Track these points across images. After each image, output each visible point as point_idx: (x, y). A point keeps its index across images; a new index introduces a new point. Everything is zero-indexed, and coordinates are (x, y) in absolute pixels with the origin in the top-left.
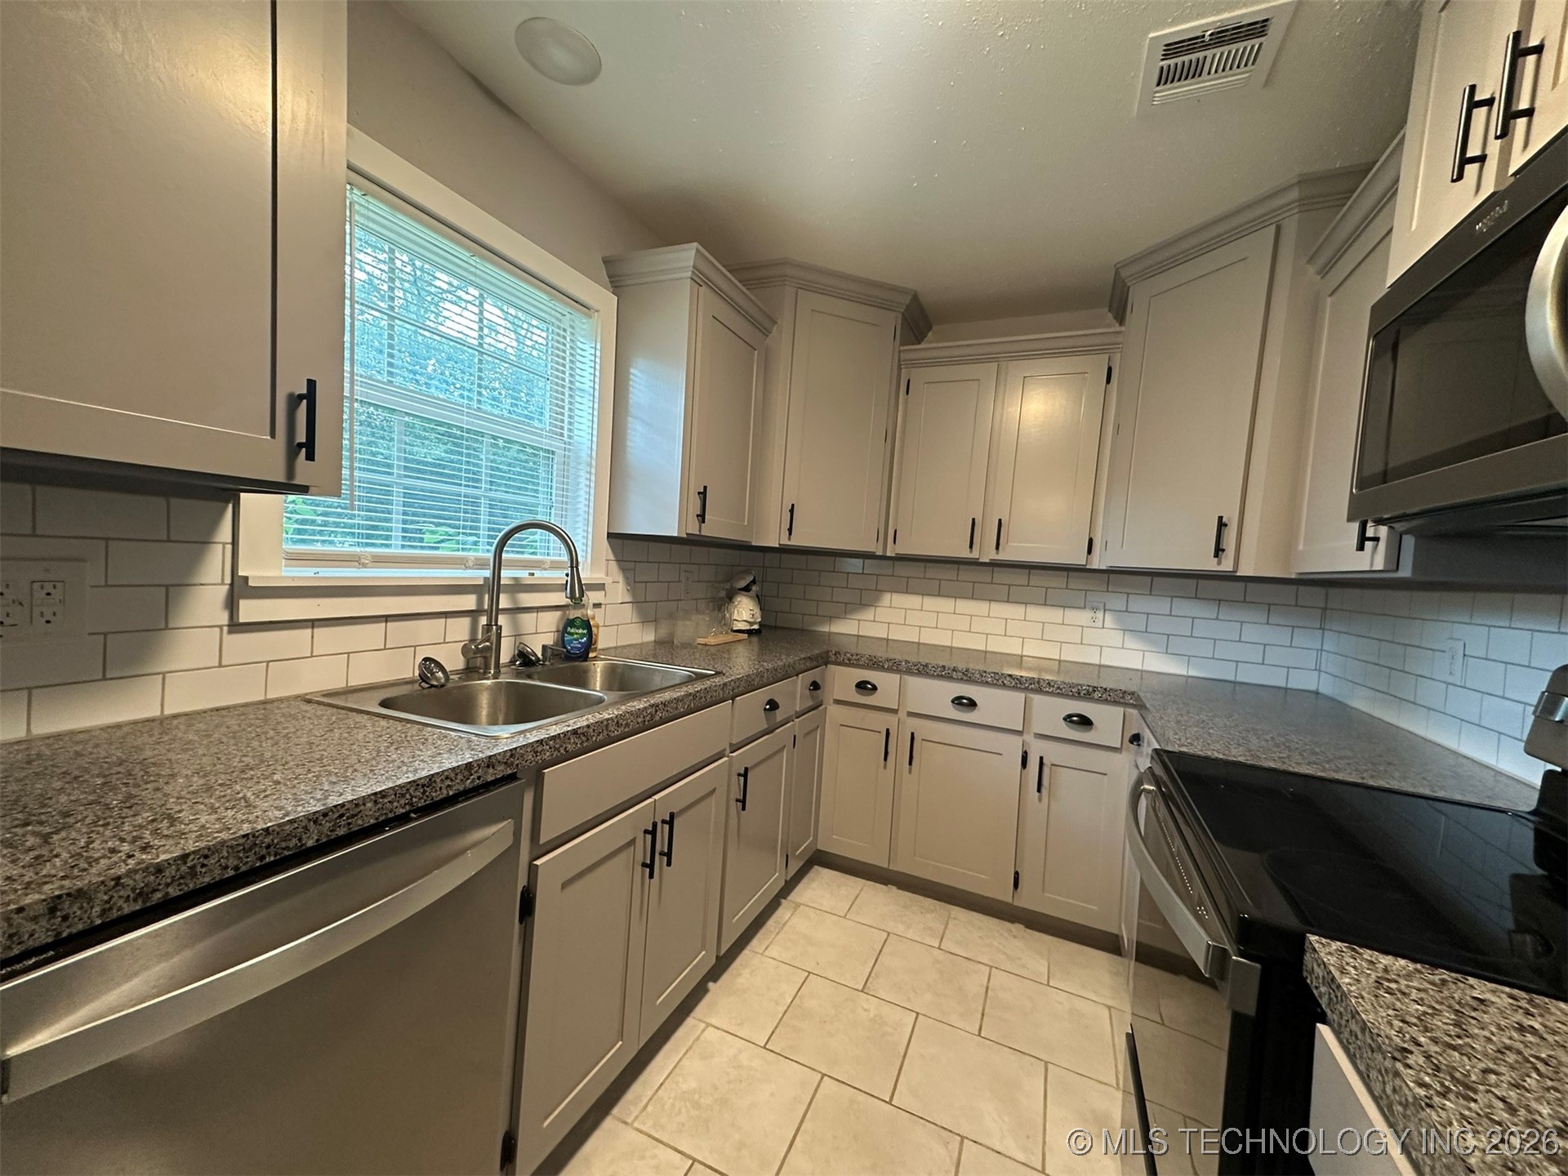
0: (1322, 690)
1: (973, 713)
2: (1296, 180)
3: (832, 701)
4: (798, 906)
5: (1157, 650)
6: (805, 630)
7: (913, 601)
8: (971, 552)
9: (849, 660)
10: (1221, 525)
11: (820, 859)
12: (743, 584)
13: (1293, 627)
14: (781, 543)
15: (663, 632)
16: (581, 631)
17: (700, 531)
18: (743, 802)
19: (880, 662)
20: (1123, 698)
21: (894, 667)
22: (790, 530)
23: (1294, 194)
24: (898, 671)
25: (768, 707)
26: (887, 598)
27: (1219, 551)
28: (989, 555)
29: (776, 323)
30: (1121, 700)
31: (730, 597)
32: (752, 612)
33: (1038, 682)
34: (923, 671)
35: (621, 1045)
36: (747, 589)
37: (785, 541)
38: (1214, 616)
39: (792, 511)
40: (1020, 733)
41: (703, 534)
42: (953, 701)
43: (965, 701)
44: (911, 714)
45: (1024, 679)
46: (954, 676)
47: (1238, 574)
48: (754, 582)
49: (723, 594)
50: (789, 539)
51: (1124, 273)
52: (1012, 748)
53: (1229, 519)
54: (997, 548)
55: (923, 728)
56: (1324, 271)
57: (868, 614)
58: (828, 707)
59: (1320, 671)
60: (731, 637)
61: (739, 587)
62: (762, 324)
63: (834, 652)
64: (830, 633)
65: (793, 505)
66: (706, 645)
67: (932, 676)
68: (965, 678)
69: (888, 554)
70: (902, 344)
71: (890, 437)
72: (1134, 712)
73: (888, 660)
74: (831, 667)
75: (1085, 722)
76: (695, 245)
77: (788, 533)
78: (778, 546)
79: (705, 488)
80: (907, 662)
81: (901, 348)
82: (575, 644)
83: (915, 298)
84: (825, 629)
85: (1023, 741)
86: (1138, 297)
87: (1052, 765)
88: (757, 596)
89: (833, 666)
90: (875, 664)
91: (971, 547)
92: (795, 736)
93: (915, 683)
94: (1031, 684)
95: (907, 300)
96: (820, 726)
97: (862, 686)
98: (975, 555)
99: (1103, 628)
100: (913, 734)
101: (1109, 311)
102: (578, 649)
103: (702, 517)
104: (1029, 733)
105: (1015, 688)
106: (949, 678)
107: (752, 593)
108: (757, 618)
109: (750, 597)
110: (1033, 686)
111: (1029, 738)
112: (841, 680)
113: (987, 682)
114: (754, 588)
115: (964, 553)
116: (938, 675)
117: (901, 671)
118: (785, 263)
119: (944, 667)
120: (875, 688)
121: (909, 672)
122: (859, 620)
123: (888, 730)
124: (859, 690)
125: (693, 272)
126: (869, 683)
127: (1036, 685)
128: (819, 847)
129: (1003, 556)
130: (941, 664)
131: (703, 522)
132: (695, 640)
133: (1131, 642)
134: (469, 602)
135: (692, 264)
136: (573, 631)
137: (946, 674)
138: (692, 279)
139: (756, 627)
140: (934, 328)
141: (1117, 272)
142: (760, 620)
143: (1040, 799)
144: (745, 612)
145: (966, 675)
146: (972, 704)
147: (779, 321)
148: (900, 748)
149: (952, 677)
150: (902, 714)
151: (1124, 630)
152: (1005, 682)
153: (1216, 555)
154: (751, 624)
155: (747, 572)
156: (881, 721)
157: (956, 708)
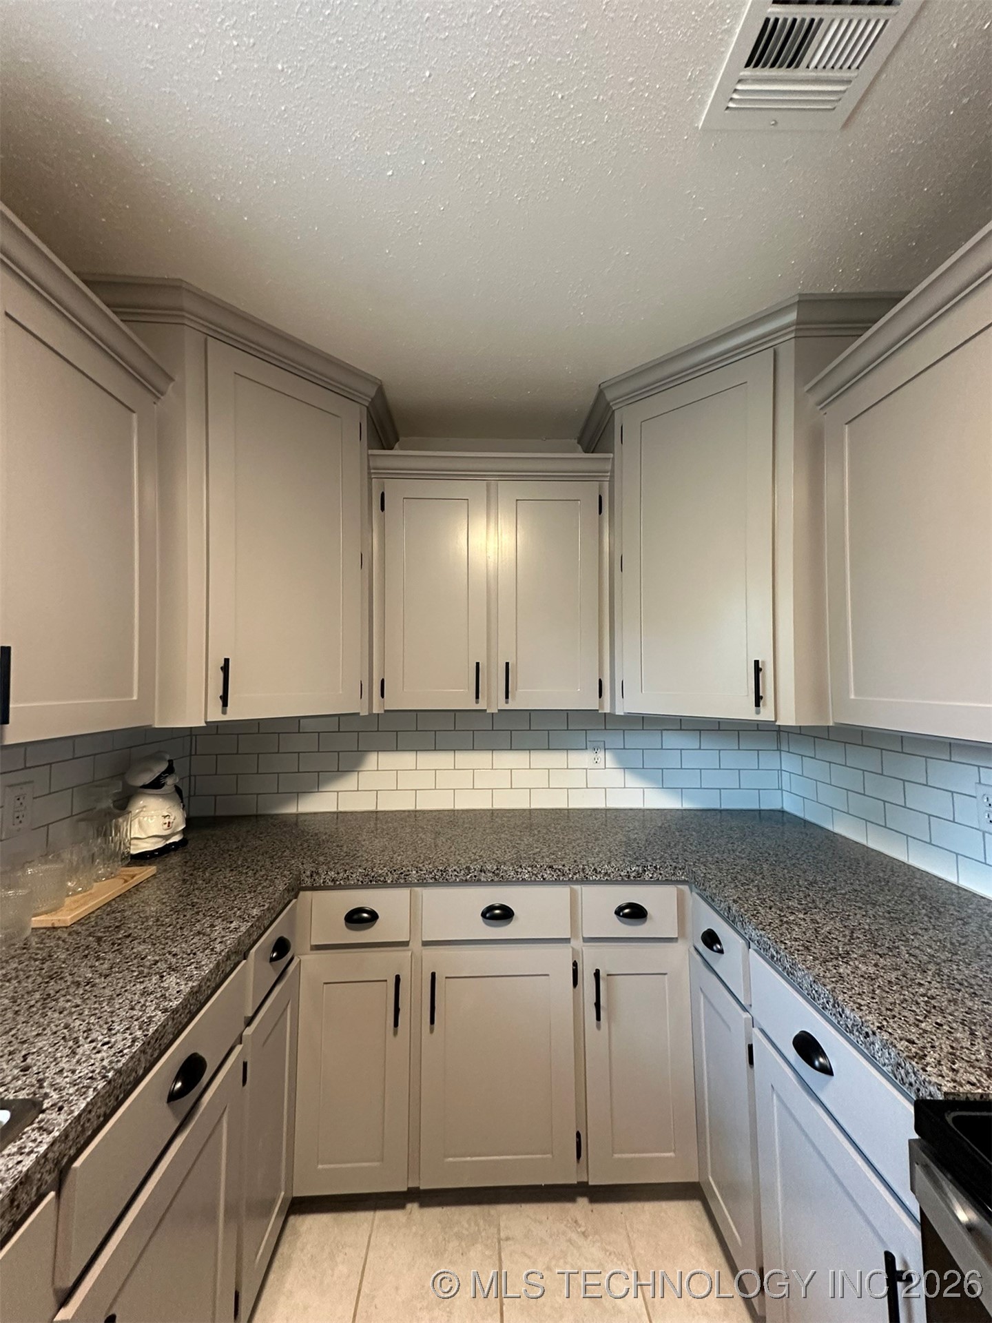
0: (786, 808)
1: (510, 924)
2: (797, 299)
3: (309, 947)
7: (406, 759)
8: (477, 702)
9: (334, 880)
10: (758, 669)
12: (147, 778)
13: (758, 750)
14: (208, 720)
19: (380, 875)
20: (674, 874)
21: (400, 878)
22: (224, 698)
23: (792, 316)
24: (408, 884)
26: (372, 760)
27: (758, 699)
28: (497, 704)
29: (172, 379)
30: (673, 878)
31: (123, 804)
32: (167, 820)
34: (441, 878)
36: (156, 784)
37: (216, 715)
38: (698, 747)
39: (225, 669)
40: (567, 941)
42: (483, 915)
43: (497, 912)
44: (427, 944)
46: (483, 879)
47: (777, 724)
49: (107, 803)
50: (223, 713)
51: (609, 395)
52: (560, 959)
53: (763, 662)
54: (507, 697)
55: (443, 961)
56: (825, 402)
57: (349, 782)
58: (303, 957)
59: (782, 789)
61: (141, 784)
62: (140, 370)
63: (308, 873)
65: (227, 661)
67: (454, 883)
68: (496, 879)
70: (370, 447)
71: (364, 560)
73: (392, 870)
74: (305, 897)
75: (635, 913)
77: (220, 703)
78: (205, 725)
80: (418, 869)
81: (371, 452)
83: (381, 390)
84: (291, 809)
85: (573, 949)
86: (624, 418)
87: (608, 975)
88: (176, 791)
89: (308, 893)
90: (373, 880)
91: (477, 697)
92: (244, 1063)
93: (431, 899)
94: (575, 874)
95: (372, 392)
97: (355, 917)
98: (481, 705)
99: (605, 768)
100: (433, 975)
104: (577, 938)
105: (558, 881)
106: (477, 882)
107: (167, 788)
108: (177, 826)
109: (162, 796)
110: (578, 876)
111: (577, 944)
112: (322, 913)
113: (523, 879)
114: (170, 780)
115: (468, 704)
116: (462, 881)
117: (411, 882)
118: (176, 287)
120: (374, 916)
121: (422, 883)
123: (397, 975)
124: (350, 923)
126: (362, 910)
129: (512, 705)
132: (28, 926)
133: (632, 781)
137: (473, 879)
139: (176, 839)
140: (401, 439)
141: (601, 393)
142: (182, 827)
143: (599, 1028)
144: (152, 821)
145: (498, 875)
146: (507, 914)
147: (177, 378)
149: (479, 880)
150: (416, 945)
151: (624, 769)
152: (545, 876)
154: (166, 837)
155: (157, 758)
156: (383, 964)
157: (486, 924)
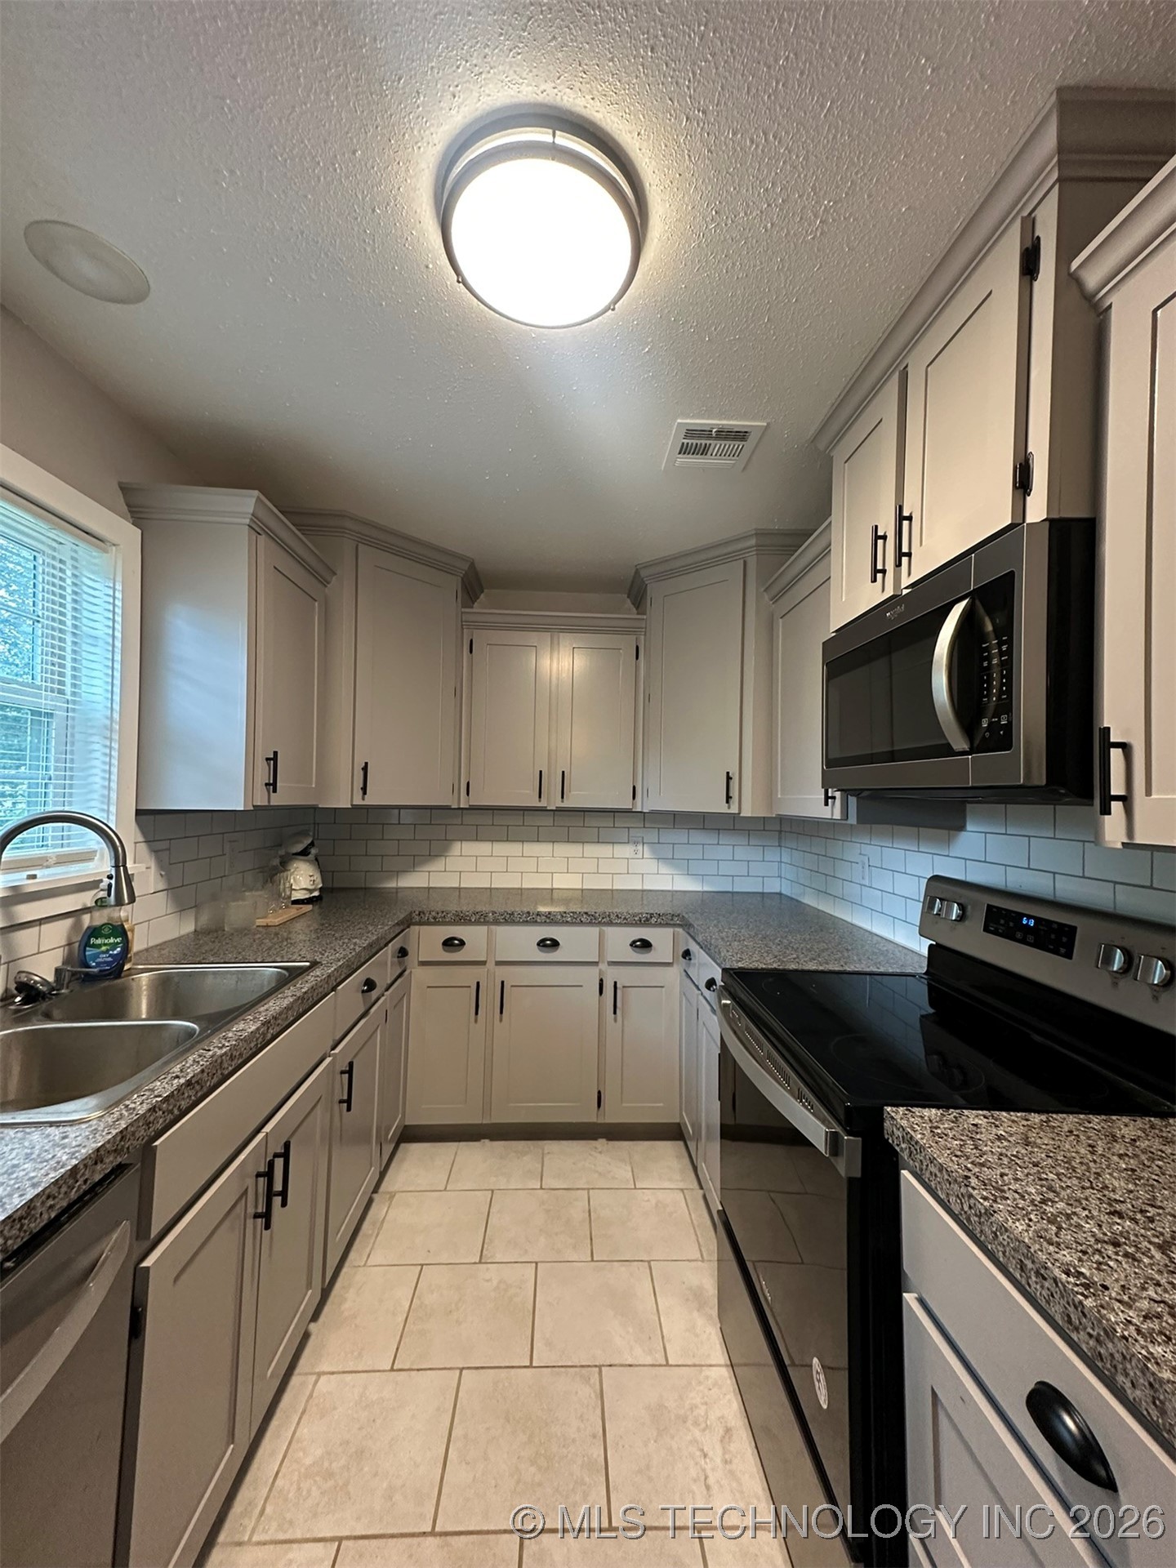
0: (783, 892)
1: (558, 951)
2: (753, 532)
3: (416, 963)
4: (392, 1196)
5: (680, 873)
6: (369, 888)
7: (484, 848)
8: (540, 801)
9: (435, 918)
10: (729, 778)
11: (411, 1135)
12: (299, 848)
13: (764, 846)
14: (354, 803)
15: (205, 919)
16: (112, 940)
17: (269, 802)
18: (349, 1101)
19: (468, 916)
20: (672, 920)
21: (481, 919)
22: (364, 790)
23: (753, 542)
24: (486, 923)
25: (365, 987)
26: (457, 848)
27: (728, 798)
28: (556, 802)
29: (335, 574)
30: (672, 922)
31: (284, 863)
32: (312, 878)
33: (609, 916)
34: (509, 919)
35: (233, 1449)
36: (304, 853)
37: (358, 801)
38: (716, 843)
39: (365, 769)
40: (596, 964)
41: (272, 804)
42: (538, 944)
43: (548, 942)
44: (499, 963)
45: (597, 915)
46: (539, 920)
47: (741, 815)
48: (312, 844)
49: (276, 862)
50: (363, 799)
51: (643, 573)
52: (591, 976)
53: (733, 774)
54: (563, 797)
55: (512, 975)
56: (776, 599)
57: (438, 865)
58: (413, 970)
59: (781, 877)
60: (294, 911)
61: (295, 851)
62: (321, 574)
63: (417, 913)
64: (397, 889)
65: (366, 764)
66: (267, 926)
67: (518, 923)
68: (548, 921)
69: (461, 806)
70: (464, 606)
71: (457, 692)
72: (680, 930)
73: (475, 913)
74: (415, 929)
75: (645, 945)
76: (256, 493)
77: (361, 792)
78: (350, 806)
79: (276, 753)
80: (494, 913)
81: (463, 610)
82: (103, 958)
83: (472, 565)
84: (392, 884)
85: (600, 970)
86: (654, 591)
87: (624, 987)
88: (316, 860)
89: (417, 927)
90: (461, 919)
91: (540, 797)
92: (386, 1012)
93: (502, 931)
94: (603, 918)
95: (466, 566)
96: (407, 993)
97: (450, 943)
98: (543, 804)
99: (643, 858)
100: (503, 983)
101: (628, 597)
102: (108, 963)
103: (272, 786)
104: (603, 962)
105: (590, 924)
106: (534, 922)
107: (311, 857)
108: (317, 885)
109: (308, 861)
110: (605, 920)
111: (603, 966)
112: (427, 940)
113: (567, 922)
114: (313, 851)
115: (534, 802)
116: (524, 921)
117: (488, 922)
118: (341, 515)
119: (528, 913)
120: (462, 943)
121: (496, 922)
122: (429, 872)
123: (478, 983)
124: (446, 948)
125: (251, 519)
126: (455, 939)
127: (608, 919)
128: (407, 1123)
129: (567, 804)
130: (525, 910)
131: (275, 791)
132: (254, 923)
133: (664, 869)
135: (251, 511)
136: (99, 941)
137: (532, 919)
138: (249, 525)
139: (316, 894)
140: (485, 591)
141: (637, 572)
142: (320, 886)
143: (615, 1020)
144: (303, 878)
145: (549, 918)
146: (555, 944)
147: (338, 573)
148: (489, 999)
149: (536, 921)
150: (491, 965)
151: (658, 859)
152: (582, 919)
153: (727, 802)
154: (311, 891)
155: (305, 834)
156: (468, 976)
157: (540, 951)
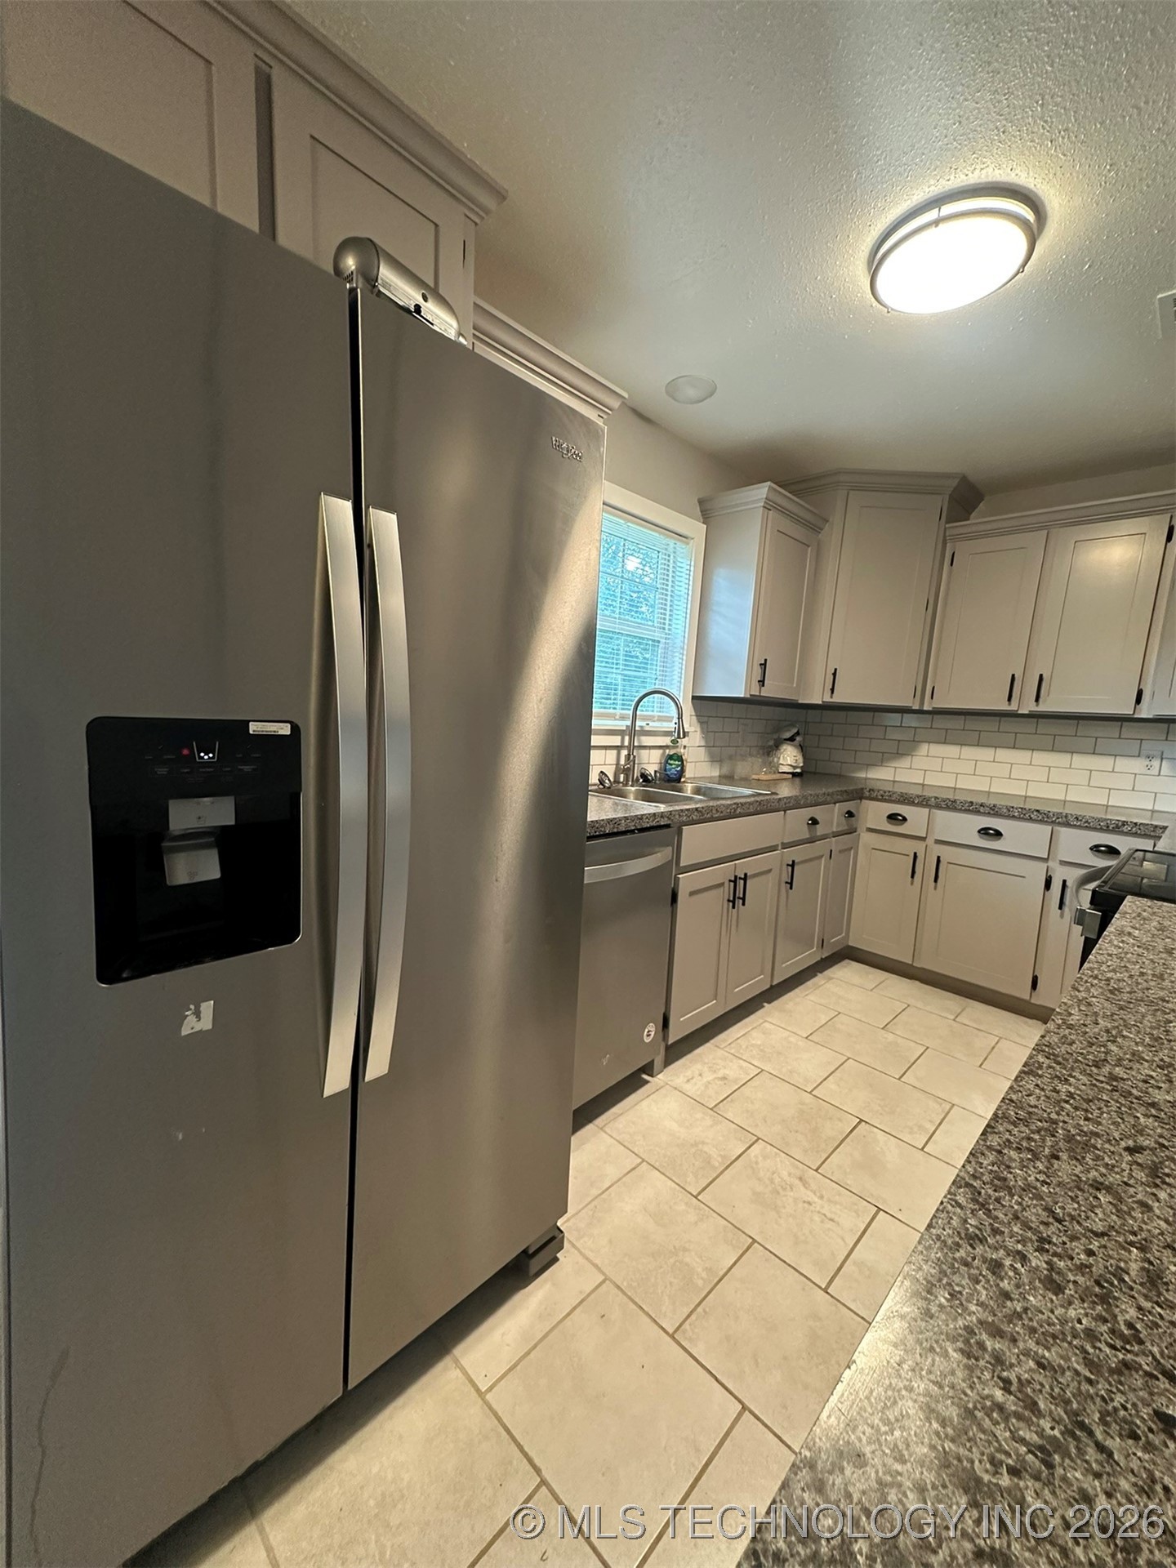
1: (999, 841)
3: (864, 828)
4: (830, 979)
6: (843, 776)
8: (1010, 704)
9: (882, 796)
12: (788, 735)
14: (824, 700)
16: (677, 763)
17: (760, 693)
18: (791, 884)
19: (910, 798)
20: (1154, 831)
21: (923, 802)
22: (832, 690)
24: (927, 806)
25: (810, 822)
26: (924, 749)
28: (1029, 706)
29: (827, 521)
30: (1152, 834)
31: (777, 746)
32: (795, 758)
33: (1066, 817)
34: (951, 805)
35: (716, 1003)
36: (791, 739)
37: (827, 699)
39: (834, 674)
40: (1046, 860)
41: (762, 694)
42: (979, 832)
43: (991, 832)
44: (938, 842)
45: (1051, 814)
46: (981, 811)
48: (798, 733)
49: (771, 743)
50: (831, 697)
52: (1038, 872)
54: (1036, 701)
55: (947, 853)
57: (905, 762)
58: (862, 834)
60: (777, 776)
61: (785, 737)
62: (814, 526)
63: (867, 791)
64: (866, 779)
65: (836, 670)
66: (759, 780)
67: (960, 811)
68: (992, 812)
69: (925, 708)
70: (947, 522)
71: (932, 606)
73: (919, 796)
74: (863, 801)
75: (1111, 851)
76: (769, 483)
77: (830, 692)
78: (821, 703)
79: (766, 660)
80: (936, 798)
81: (947, 526)
82: (673, 771)
83: (964, 479)
84: (862, 775)
85: (1048, 867)
88: (800, 745)
89: (867, 801)
90: (906, 800)
91: (1010, 700)
92: (831, 851)
93: (941, 816)
94: (1058, 818)
95: (956, 483)
96: (852, 848)
97: (893, 817)
98: (1014, 707)
99: (1158, 775)
100: (939, 858)
102: (675, 775)
103: (762, 682)
104: (1054, 860)
105: (1041, 821)
106: (977, 812)
107: (796, 742)
109: (794, 746)
110: (1060, 820)
111: (1050, 863)
112: (874, 813)
113: (1014, 816)
114: (798, 739)
115: (1003, 706)
116: (966, 809)
117: (930, 805)
118: (837, 473)
119: (972, 803)
120: (905, 819)
121: (938, 807)
122: (895, 768)
123: (915, 854)
124: (889, 820)
125: (765, 502)
126: (899, 815)
127: (1064, 819)
128: (850, 944)
129: (1043, 707)
130: (969, 800)
131: (763, 685)
132: (750, 776)
134: (616, 740)
135: (765, 496)
136: (672, 762)
137: (973, 808)
138: (764, 507)
139: (798, 770)
140: (987, 499)
142: (801, 765)
143: (1062, 916)
144: (789, 757)
145: (993, 810)
146: (998, 834)
148: (927, 868)
149: (979, 811)
150: (930, 841)
152: (1032, 816)
154: (795, 767)
155: (793, 725)
156: (910, 847)
157: (981, 837)
